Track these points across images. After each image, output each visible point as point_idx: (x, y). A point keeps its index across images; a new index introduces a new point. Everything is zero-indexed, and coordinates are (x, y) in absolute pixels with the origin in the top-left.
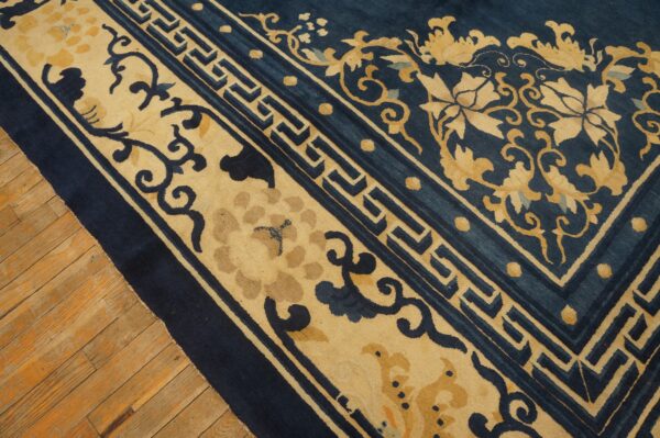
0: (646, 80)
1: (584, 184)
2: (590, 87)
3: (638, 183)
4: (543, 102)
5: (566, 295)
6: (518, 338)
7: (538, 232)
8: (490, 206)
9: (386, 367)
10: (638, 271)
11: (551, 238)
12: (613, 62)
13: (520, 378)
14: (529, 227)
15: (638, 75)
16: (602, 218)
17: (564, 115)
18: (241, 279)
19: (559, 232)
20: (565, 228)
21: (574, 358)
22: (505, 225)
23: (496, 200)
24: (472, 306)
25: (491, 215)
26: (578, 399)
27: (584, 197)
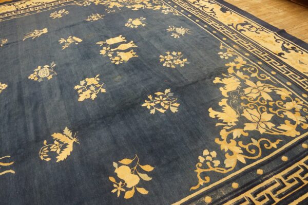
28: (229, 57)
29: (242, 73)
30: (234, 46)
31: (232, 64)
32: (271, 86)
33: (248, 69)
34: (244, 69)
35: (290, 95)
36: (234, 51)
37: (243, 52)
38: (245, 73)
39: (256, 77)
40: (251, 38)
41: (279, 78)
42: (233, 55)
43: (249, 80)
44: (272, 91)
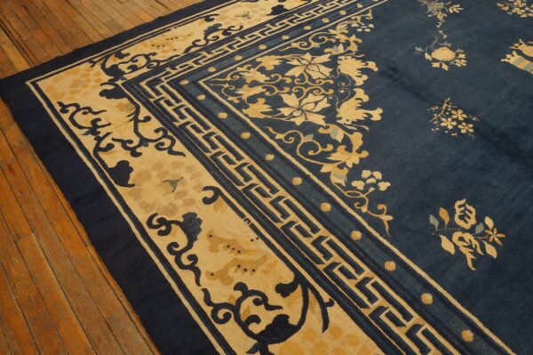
0: (330, 147)
1: (253, 99)
2: (324, 117)
3: (248, 121)
4: (310, 95)
5: (195, 83)
6: (181, 67)
7: (228, 79)
8: (246, 67)
9: (184, 37)
10: (198, 110)
11: (225, 82)
12: (347, 134)
13: (165, 66)
14: (232, 76)
15: (336, 144)
16: (231, 102)
17: (300, 101)
18: (229, 10)
19: (227, 85)
20: (227, 89)
21: (166, 81)
22: (235, 69)
23: (249, 68)
24: (200, 57)
25: (242, 66)
26: (148, 80)
27: (244, 97)
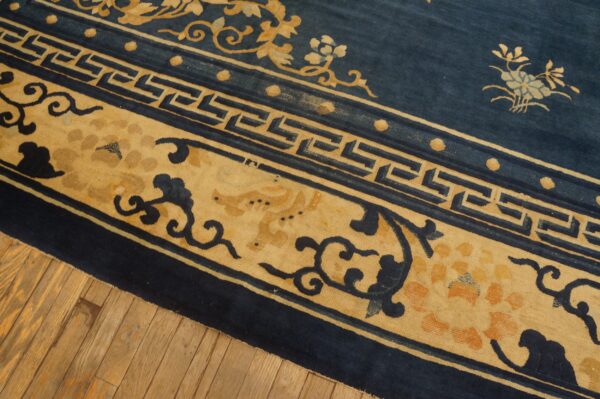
28: (310, 50)
29: (249, 15)
30: (329, 107)
31: (287, 29)
32: (169, 16)
33: (241, 35)
34: (249, 30)
35: (122, 14)
36: (314, 80)
37: (288, 97)
38: (240, 20)
39: (212, 22)
40: (310, 191)
41: (157, 51)
42: (307, 63)
43: (223, 6)
44: (163, 5)
